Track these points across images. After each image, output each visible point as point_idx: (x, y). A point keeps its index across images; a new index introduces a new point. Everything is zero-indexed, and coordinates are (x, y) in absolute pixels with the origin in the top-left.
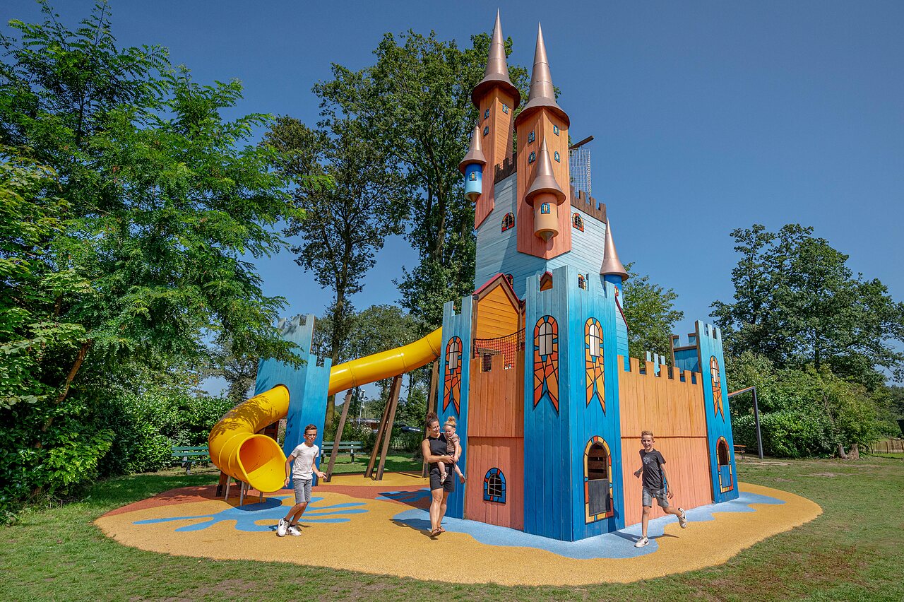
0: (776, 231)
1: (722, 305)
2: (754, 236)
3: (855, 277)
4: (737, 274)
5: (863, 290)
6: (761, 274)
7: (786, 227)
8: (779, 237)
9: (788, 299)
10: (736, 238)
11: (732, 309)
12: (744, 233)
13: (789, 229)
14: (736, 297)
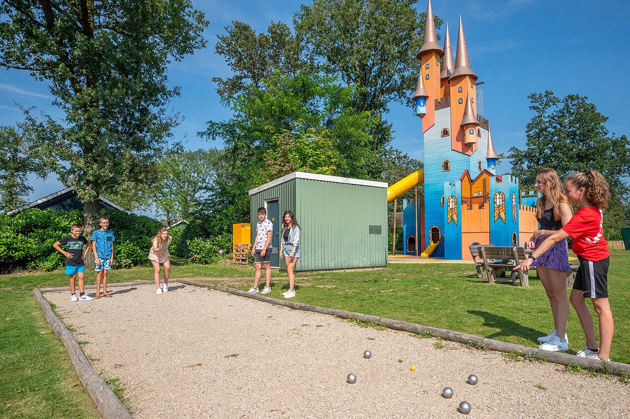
0: (561, 98)
1: (517, 150)
2: (545, 99)
3: (609, 135)
4: (530, 127)
5: (615, 143)
6: (547, 128)
7: (569, 96)
8: (563, 102)
9: (565, 149)
10: (532, 99)
11: (523, 154)
12: (538, 96)
13: (572, 98)
14: (528, 144)
